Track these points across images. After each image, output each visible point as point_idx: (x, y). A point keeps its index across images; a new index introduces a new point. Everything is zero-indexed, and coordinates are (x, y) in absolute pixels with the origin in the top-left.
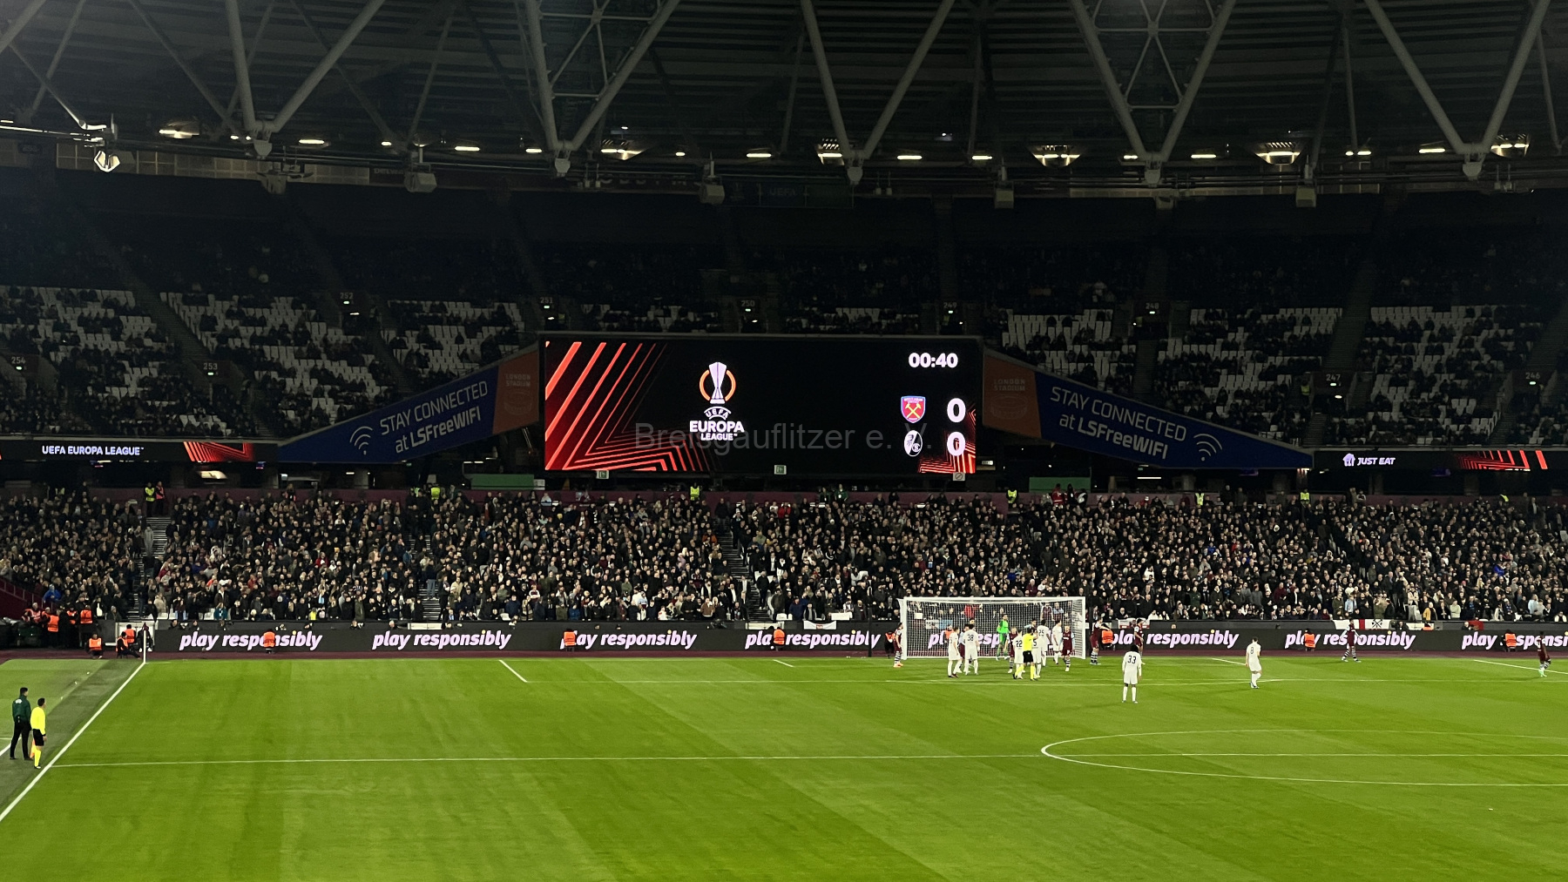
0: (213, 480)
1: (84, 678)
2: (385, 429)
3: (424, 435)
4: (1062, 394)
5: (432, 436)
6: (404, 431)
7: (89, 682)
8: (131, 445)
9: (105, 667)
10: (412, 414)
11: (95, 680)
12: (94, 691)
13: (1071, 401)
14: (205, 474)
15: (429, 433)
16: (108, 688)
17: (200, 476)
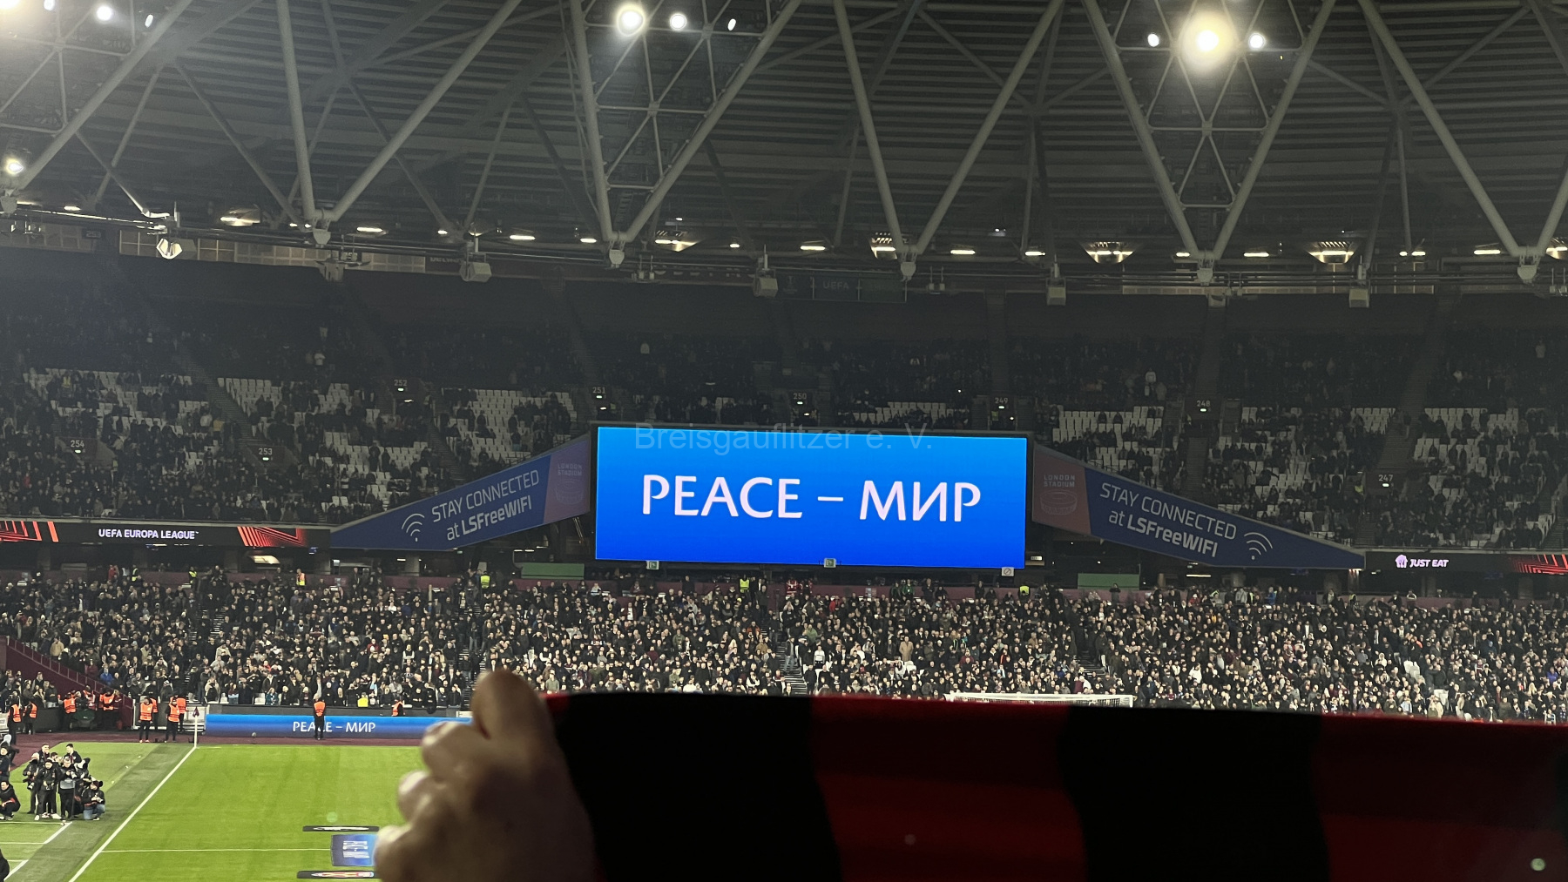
0: (267, 565)
1: (136, 762)
2: (437, 517)
3: (477, 523)
4: (1112, 490)
5: (483, 524)
6: (455, 519)
7: (138, 767)
8: (187, 529)
9: (157, 751)
10: (464, 501)
11: (145, 764)
12: (145, 776)
13: (1121, 497)
14: (258, 559)
15: (480, 521)
16: (159, 772)
17: (253, 561)
